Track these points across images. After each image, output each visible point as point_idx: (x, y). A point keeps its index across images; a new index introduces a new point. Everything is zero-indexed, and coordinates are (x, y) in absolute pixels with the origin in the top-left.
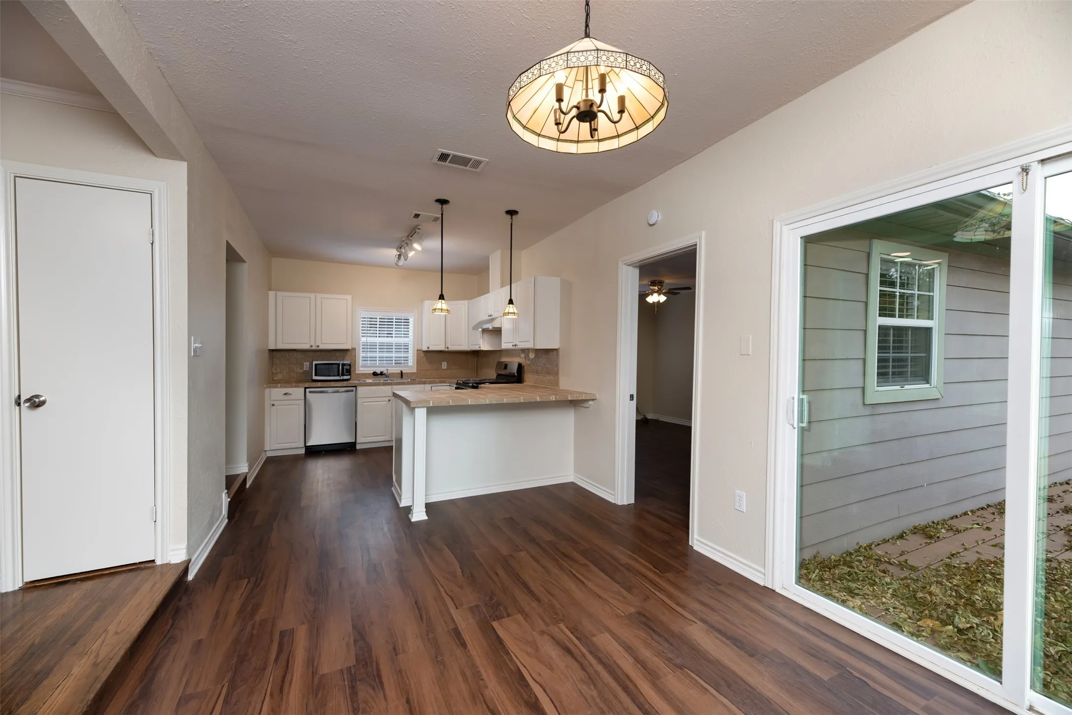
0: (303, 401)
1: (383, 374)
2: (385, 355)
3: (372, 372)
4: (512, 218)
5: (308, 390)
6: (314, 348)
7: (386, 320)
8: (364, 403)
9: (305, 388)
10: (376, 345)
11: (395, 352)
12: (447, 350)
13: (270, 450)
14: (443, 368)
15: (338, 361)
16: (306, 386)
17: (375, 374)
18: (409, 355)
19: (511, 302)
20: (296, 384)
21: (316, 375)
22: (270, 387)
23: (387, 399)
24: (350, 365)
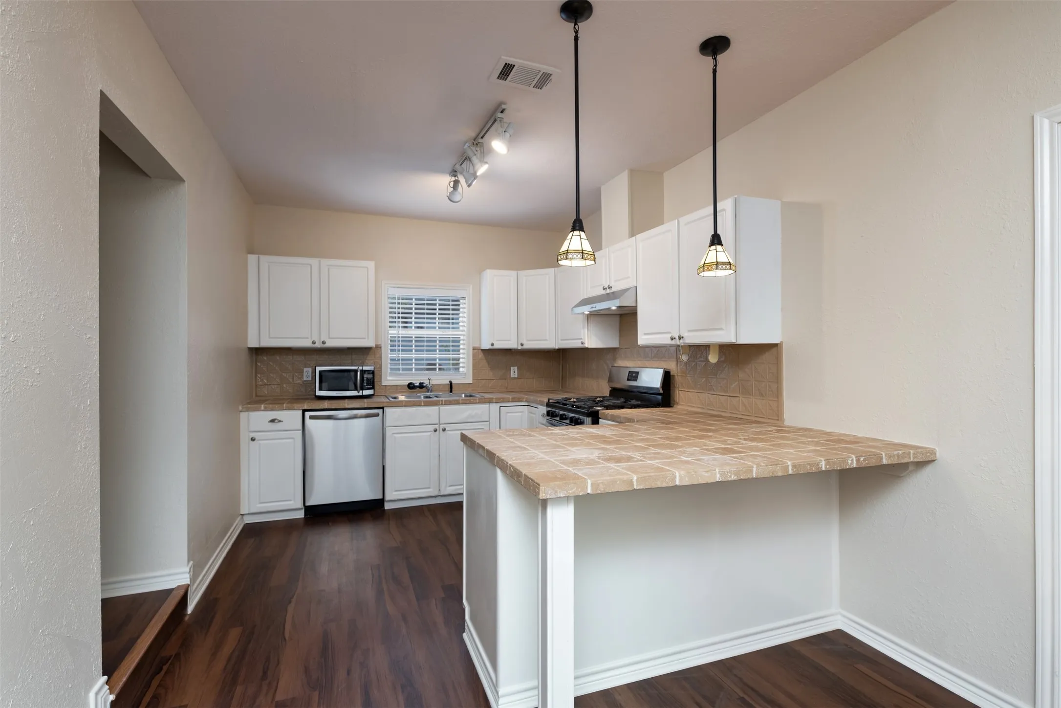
0: (301, 432)
1: (424, 387)
2: (425, 356)
3: (407, 383)
4: (715, 59)
5: (308, 414)
6: (318, 345)
7: (426, 302)
8: (395, 435)
9: (304, 411)
10: (412, 341)
11: (440, 351)
12: (520, 347)
13: (249, 514)
14: (512, 376)
15: (355, 366)
16: (306, 407)
17: (411, 386)
18: (461, 356)
19: (716, 240)
20: (289, 405)
21: (320, 389)
22: (248, 410)
23: (432, 428)
24: (373, 372)
